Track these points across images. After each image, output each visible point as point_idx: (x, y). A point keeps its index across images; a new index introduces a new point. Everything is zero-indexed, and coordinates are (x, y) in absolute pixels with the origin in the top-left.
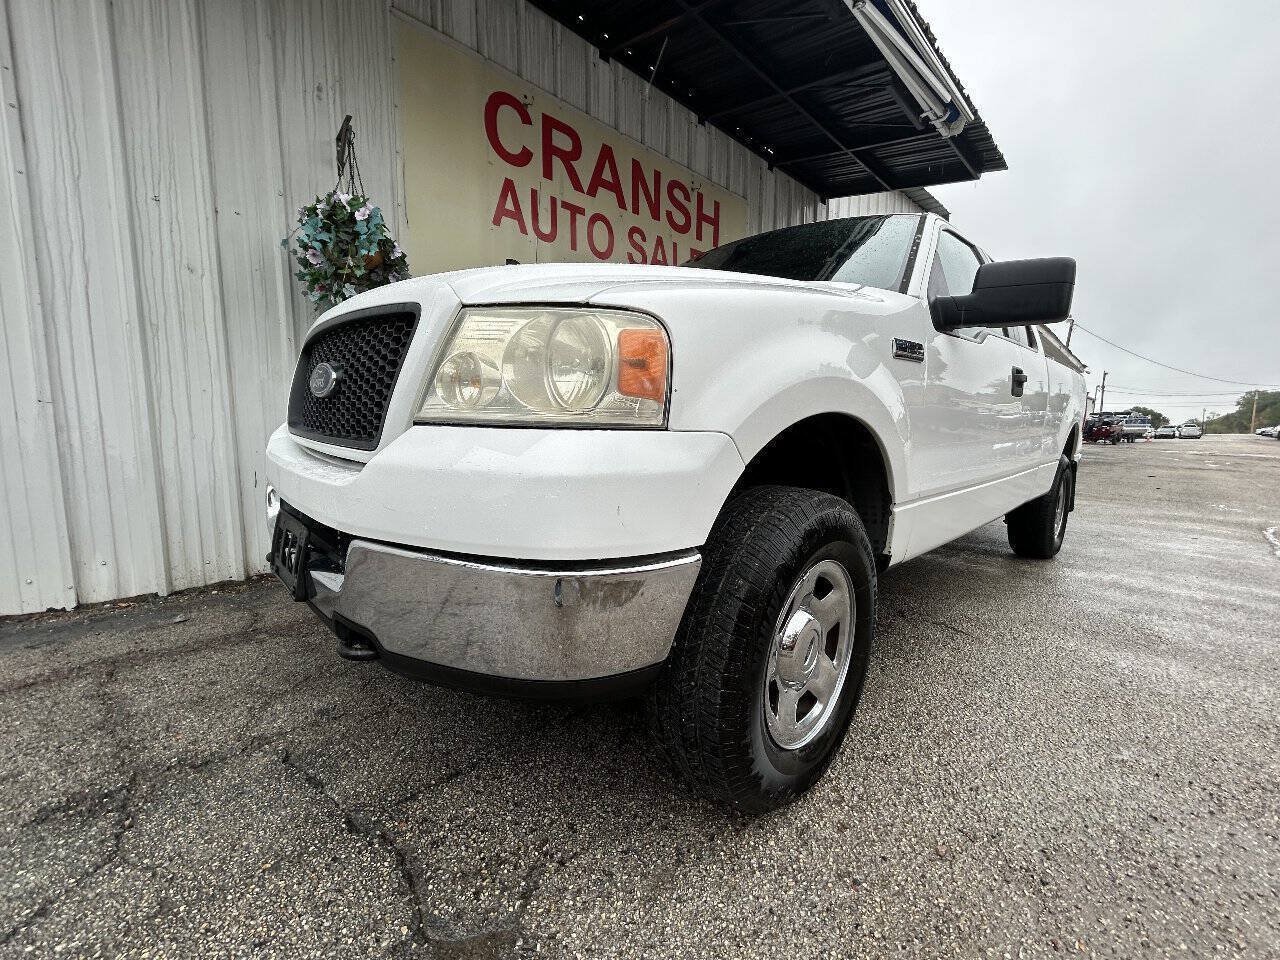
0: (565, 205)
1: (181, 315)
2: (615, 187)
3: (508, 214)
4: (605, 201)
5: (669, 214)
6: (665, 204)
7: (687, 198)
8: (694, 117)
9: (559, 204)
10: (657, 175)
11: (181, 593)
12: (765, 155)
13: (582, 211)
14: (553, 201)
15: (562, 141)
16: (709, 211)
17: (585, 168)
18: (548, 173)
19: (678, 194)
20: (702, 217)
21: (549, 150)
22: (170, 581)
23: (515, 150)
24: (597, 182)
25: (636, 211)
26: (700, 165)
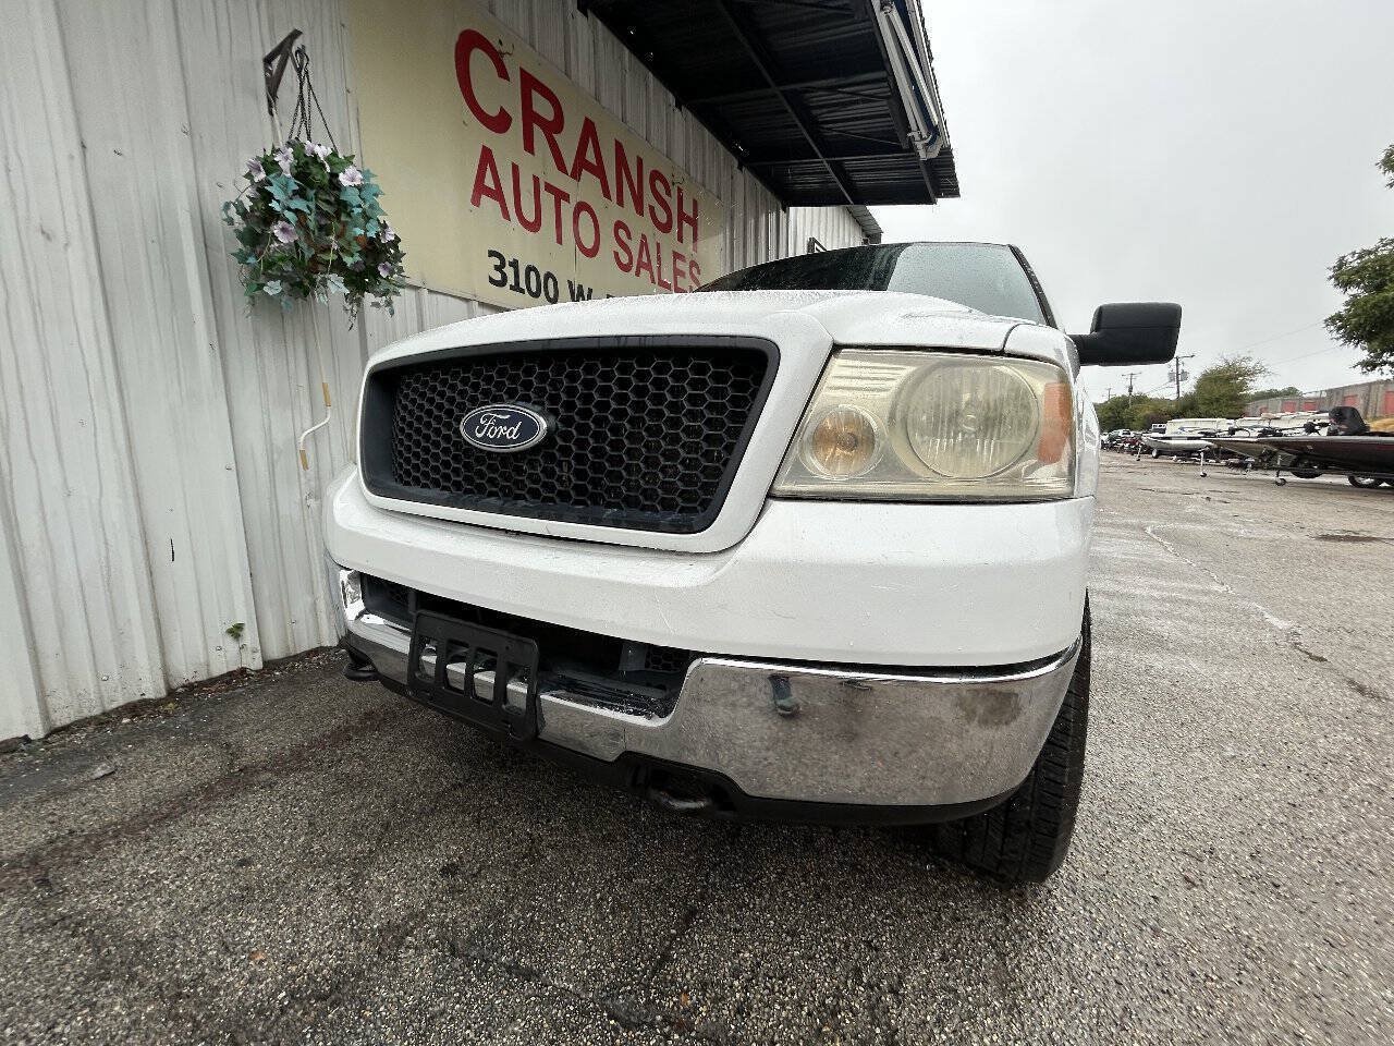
0: (549, 188)
1: (36, 306)
2: (599, 171)
3: (488, 192)
4: (586, 188)
5: (652, 209)
6: (649, 199)
7: (668, 193)
8: (672, 99)
9: (542, 187)
10: (640, 162)
11: (66, 729)
12: (736, 153)
13: (566, 197)
14: (536, 180)
15: (542, 107)
16: (688, 210)
17: (568, 142)
18: (529, 146)
19: (659, 186)
20: (682, 217)
21: (530, 117)
22: (46, 715)
23: (493, 112)
24: (581, 164)
25: (620, 202)
26: (679, 158)
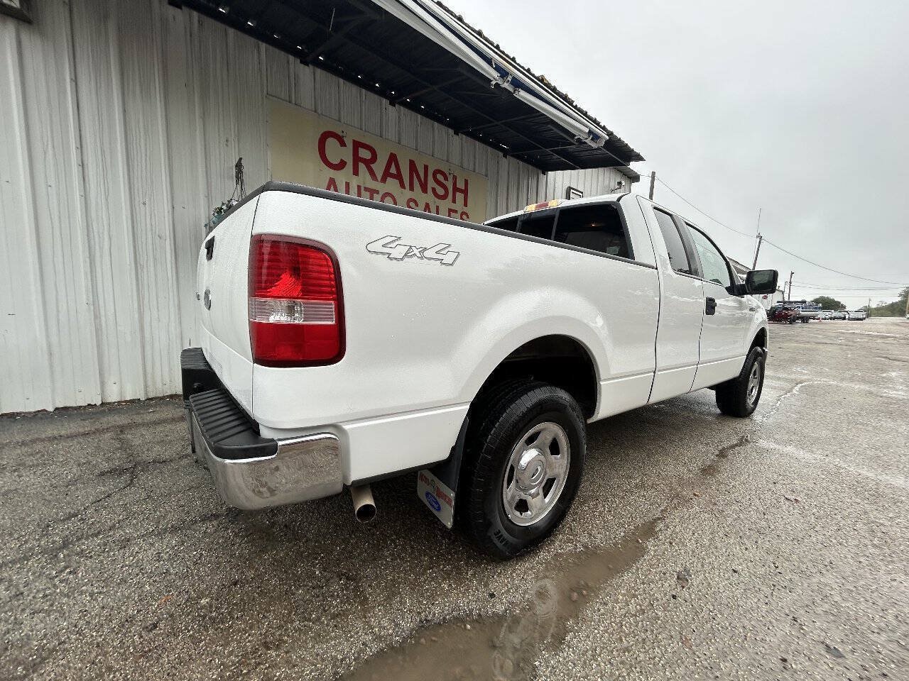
0: (366, 189)
2: (398, 176)
4: (392, 185)
5: (434, 190)
6: (431, 183)
7: (446, 179)
8: (451, 131)
9: (362, 189)
10: (426, 168)
11: (151, 399)
12: (502, 150)
13: (377, 192)
14: (359, 187)
15: (365, 154)
16: (461, 185)
17: (379, 168)
18: (356, 172)
19: (440, 177)
20: (456, 189)
21: (357, 159)
22: (147, 393)
23: (335, 161)
24: (387, 174)
25: (412, 188)
26: (455, 159)
